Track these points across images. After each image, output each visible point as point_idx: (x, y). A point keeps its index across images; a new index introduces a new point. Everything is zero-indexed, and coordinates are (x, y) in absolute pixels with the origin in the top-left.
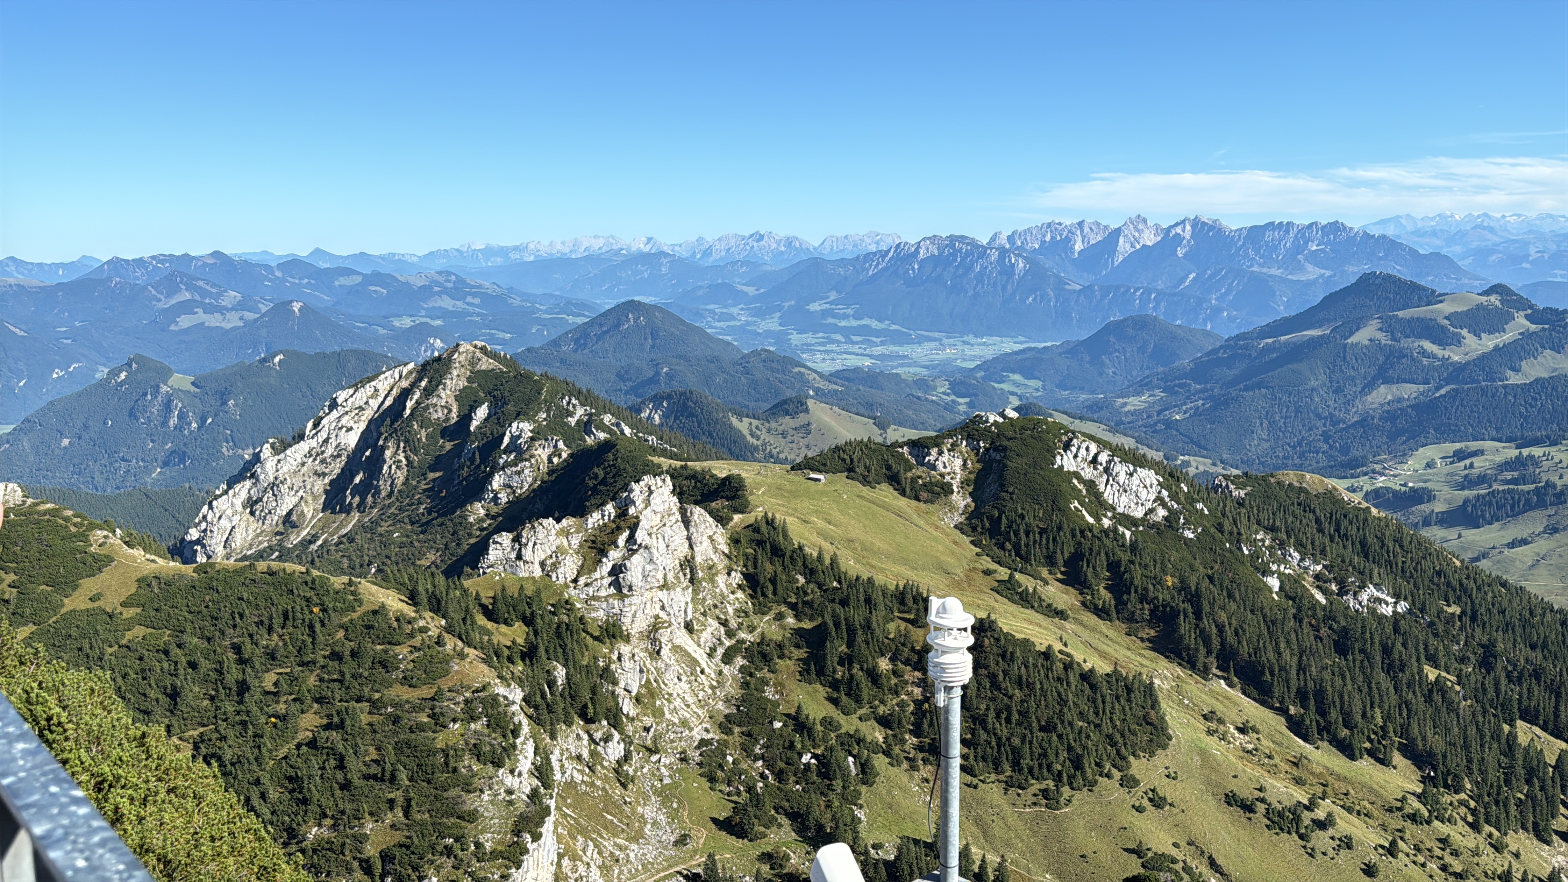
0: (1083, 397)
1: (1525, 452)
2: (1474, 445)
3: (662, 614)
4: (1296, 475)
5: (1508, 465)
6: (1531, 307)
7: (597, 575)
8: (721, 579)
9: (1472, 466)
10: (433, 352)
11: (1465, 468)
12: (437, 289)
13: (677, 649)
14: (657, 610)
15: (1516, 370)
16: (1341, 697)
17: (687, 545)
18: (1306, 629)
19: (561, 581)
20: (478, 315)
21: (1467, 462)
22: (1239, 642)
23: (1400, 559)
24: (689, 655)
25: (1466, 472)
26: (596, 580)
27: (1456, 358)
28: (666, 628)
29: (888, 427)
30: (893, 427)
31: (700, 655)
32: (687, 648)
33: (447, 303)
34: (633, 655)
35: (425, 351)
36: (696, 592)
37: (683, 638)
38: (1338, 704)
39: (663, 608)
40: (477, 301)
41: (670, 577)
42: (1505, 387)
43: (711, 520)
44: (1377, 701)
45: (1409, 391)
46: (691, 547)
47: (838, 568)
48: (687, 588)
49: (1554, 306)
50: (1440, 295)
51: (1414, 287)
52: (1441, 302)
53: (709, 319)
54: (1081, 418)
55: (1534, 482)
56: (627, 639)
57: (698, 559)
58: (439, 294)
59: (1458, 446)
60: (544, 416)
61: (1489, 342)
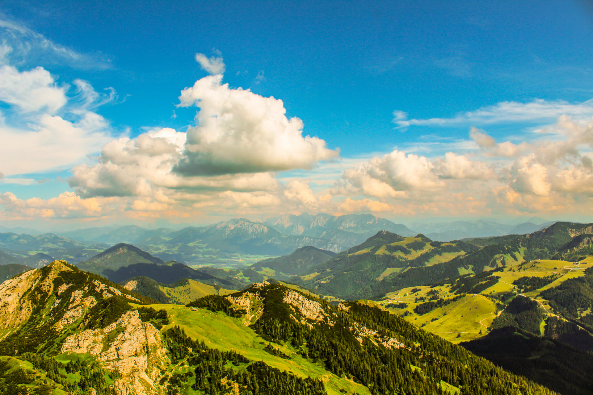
0: (290, 276)
1: (434, 289)
2: (418, 287)
3: (135, 366)
4: (364, 301)
5: (428, 294)
6: (431, 241)
7: (109, 351)
8: (159, 351)
9: (418, 294)
10: (43, 265)
11: (416, 295)
12: (46, 240)
13: (142, 380)
14: (133, 365)
15: (428, 262)
16: (385, 379)
17: (145, 338)
18: (373, 356)
19: (95, 354)
20: (62, 249)
21: (416, 293)
22: (351, 363)
23: (400, 328)
24: (146, 382)
25: (416, 297)
26: (109, 353)
27: (410, 259)
28: (137, 372)
29: (220, 289)
30: (221, 289)
31: (151, 382)
32: (145, 379)
33: (50, 245)
34: (124, 384)
35: (41, 264)
36: (148, 356)
37: (144, 376)
38: (385, 382)
39: (136, 363)
40: (62, 244)
41: (139, 351)
42: (426, 268)
43: (154, 328)
44: (397, 379)
45: (397, 270)
46: (147, 339)
47: (204, 345)
48: (145, 355)
49: (437, 240)
50: (403, 238)
51: (395, 235)
52: (404, 240)
53: (151, 250)
54: (290, 283)
55: (437, 299)
56: (121, 377)
57: (149, 344)
58: (48, 242)
59: (413, 288)
60: (87, 288)
61: (419, 253)
